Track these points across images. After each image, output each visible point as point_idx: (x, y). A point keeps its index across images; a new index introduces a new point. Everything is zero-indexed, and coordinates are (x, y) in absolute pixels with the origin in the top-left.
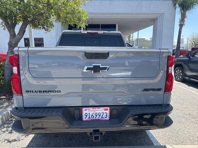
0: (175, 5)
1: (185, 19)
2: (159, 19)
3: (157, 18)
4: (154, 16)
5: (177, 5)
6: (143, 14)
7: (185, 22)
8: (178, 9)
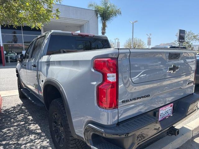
0: (97, 15)
1: (106, 28)
2: (86, 25)
3: (84, 25)
4: (80, 22)
5: (99, 15)
6: (71, 20)
7: (106, 31)
8: (100, 19)
